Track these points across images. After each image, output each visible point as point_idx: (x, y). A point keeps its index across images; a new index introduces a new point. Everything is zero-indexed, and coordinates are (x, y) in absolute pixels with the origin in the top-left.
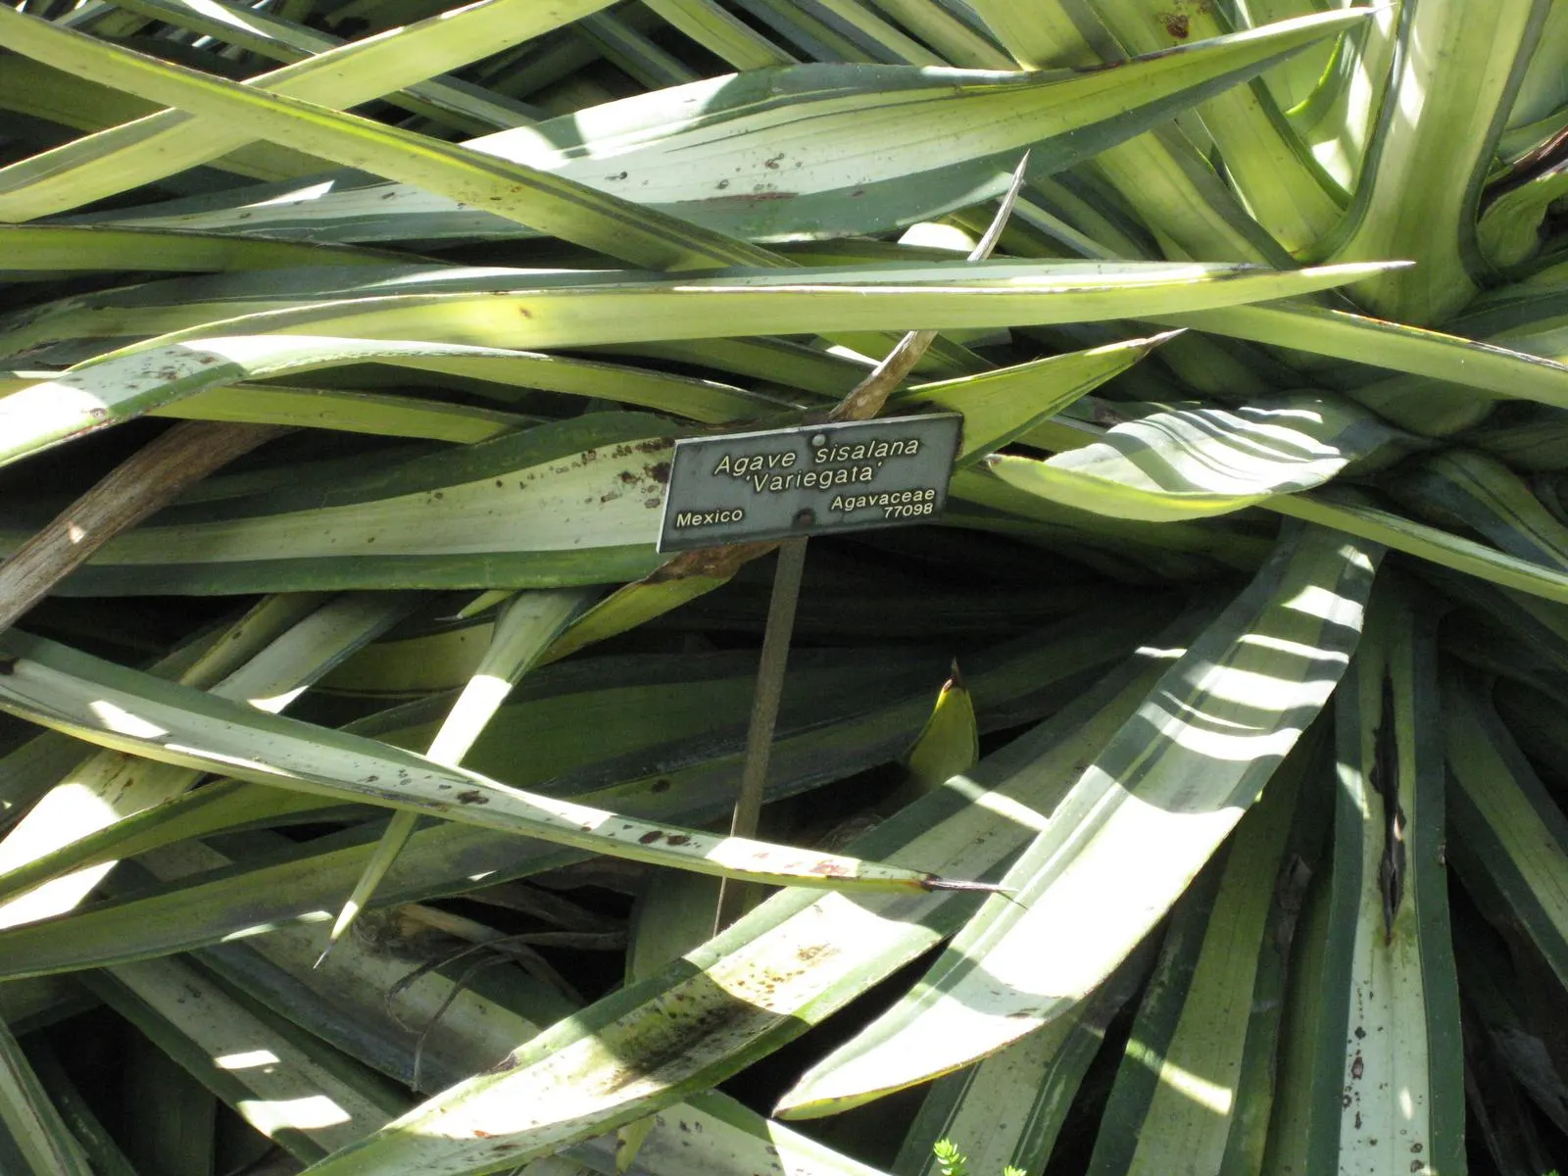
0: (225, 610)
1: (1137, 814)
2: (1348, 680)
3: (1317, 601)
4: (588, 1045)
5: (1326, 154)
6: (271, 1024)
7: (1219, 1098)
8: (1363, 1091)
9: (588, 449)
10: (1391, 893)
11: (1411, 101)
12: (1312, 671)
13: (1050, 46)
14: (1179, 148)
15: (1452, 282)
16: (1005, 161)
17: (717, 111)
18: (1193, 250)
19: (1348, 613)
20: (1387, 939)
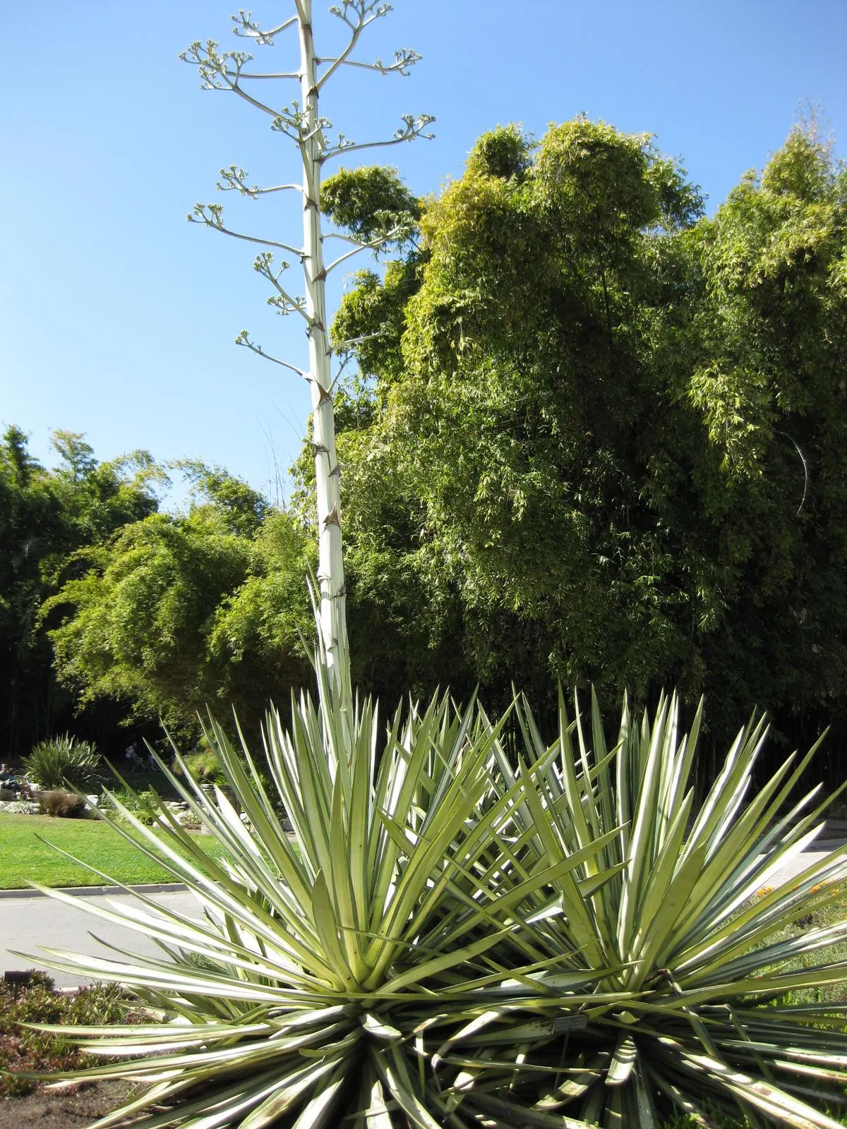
3: (627, 1042)
4: (551, 1098)
5: (619, 978)
7: (620, 1116)
8: (642, 1110)
9: (530, 1023)
10: (641, 1083)
11: (636, 971)
17: (545, 976)
20: (641, 1089)
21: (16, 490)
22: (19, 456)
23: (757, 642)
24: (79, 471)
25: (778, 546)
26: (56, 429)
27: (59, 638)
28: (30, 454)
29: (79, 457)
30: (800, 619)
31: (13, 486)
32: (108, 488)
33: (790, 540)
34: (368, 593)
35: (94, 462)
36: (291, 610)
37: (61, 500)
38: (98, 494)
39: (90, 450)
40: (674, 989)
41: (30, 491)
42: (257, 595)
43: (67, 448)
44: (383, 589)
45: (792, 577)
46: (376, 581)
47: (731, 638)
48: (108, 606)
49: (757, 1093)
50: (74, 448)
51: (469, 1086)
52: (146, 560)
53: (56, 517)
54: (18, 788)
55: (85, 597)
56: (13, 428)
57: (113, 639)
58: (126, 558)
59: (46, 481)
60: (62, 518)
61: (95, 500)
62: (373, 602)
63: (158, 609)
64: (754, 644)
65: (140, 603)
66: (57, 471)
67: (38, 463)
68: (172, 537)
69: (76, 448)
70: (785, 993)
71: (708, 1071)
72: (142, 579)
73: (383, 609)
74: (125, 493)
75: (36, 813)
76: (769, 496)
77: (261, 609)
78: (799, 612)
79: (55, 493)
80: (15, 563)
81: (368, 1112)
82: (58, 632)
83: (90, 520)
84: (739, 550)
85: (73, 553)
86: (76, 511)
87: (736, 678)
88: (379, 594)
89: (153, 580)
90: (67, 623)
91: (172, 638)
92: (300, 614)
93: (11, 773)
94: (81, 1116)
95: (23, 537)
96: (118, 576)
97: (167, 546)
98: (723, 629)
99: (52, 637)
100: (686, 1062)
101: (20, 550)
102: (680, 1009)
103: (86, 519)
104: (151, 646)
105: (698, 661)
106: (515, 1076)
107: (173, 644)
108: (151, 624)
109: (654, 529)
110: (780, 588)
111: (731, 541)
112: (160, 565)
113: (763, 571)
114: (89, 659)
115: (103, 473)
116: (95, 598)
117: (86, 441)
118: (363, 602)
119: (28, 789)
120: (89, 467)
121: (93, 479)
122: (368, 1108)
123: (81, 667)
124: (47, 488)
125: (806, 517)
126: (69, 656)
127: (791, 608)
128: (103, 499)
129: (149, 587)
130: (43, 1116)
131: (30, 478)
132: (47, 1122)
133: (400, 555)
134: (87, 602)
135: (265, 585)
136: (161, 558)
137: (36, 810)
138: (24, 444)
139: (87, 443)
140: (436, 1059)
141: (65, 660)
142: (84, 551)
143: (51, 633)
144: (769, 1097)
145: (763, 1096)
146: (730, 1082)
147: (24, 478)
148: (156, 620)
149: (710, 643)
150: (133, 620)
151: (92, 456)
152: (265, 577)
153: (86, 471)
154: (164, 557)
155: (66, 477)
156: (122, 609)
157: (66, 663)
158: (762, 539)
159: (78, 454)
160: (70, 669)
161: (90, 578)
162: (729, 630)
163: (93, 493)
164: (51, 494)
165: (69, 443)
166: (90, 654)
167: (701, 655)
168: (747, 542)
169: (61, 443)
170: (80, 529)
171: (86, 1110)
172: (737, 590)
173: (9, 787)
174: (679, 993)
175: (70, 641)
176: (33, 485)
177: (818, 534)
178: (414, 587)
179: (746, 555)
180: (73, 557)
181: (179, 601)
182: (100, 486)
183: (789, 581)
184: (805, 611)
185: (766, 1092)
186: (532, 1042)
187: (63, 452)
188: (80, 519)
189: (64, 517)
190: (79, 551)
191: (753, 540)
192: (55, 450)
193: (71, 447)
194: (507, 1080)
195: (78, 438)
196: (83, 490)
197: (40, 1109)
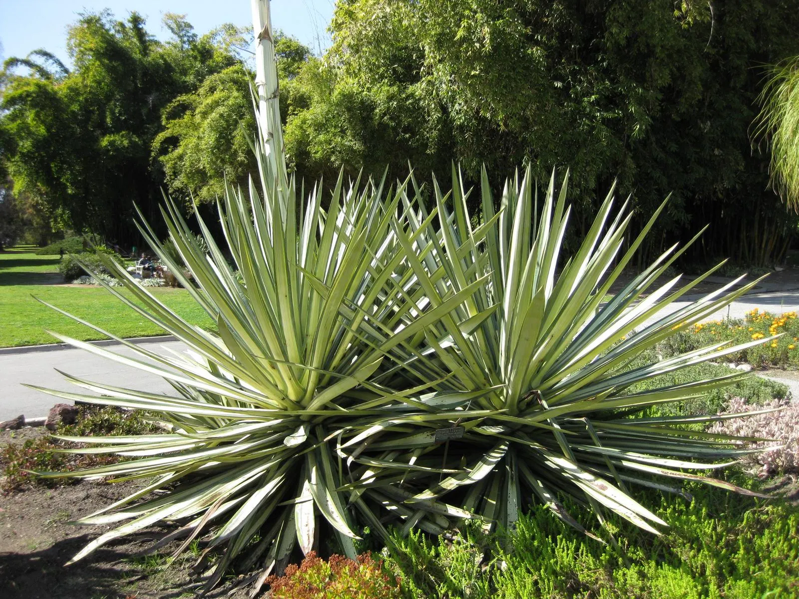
0: (382, 452)
1: (485, 466)
2: (506, 454)
3: (502, 447)
4: (430, 492)
5: (501, 398)
6: (388, 498)
7: (495, 503)
8: (510, 499)
9: (423, 432)
10: (512, 479)
11: (510, 392)
12: (502, 453)
13: (472, 388)
14: (486, 398)
15: (516, 411)
16: (469, 400)
17: (436, 396)
18: (487, 409)
19: (506, 448)
20: (512, 484)
21: (140, 59)
22: (141, 34)
23: (674, 147)
24: (184, 42)
25: (690, 74)
26: (165, 12)
27: (167, 161)
28: (148, 32)
29: (184, 33)
30: (705, 128)
31: (137, 56)
32: (205, 53)
33: (699, 69)
34: (383, 117)
35: (195, 35)
36: (328, 132)
37: (173, 65)
38: (199, 58)
39: (191, 27)
40: (542, 405)
41: (150, 59)
42: (304, 122)
43: (174, 26)
44: (394, 114)
45: (700, 97)
46: (389, 108)
47: (654, 143)
48: (199, 138)
49: (597, 488)
50: (179, 26)
51: (371, 480)
52: (223, 101)
53: (170, 77)
54: (154, 269)
55: (185, 132)
56: (134, 14)
57: (205, 162)
58: (209, 100)
59: (161, 51)
60: (174, 77)
61: (197, 63)
62: (387, 125)
63: (234, 137)
64: (672, 149)
65: (221, 133)
66: (169, 43)
67: (156, 39)
68: (241, 83)
69: (181, 26)
70: (650, 406)
71: (562, 469)
72: (221, 115)
73: (394, 129)
74: (218, 57)
75: (162, 286)
76: (684, 37)
77: (307, 133)
78: (704, 123)
79: (167, 59)
80: (144, 111)
81: (298, 500)
82: (167, 157)
83: (195, 77)
84: (661, 78)
85: (174, 100)
86: (184, 72)
87: (658, 175)
88: (391, 119)
89: (229, 116)
90: (173, 150)
91: (245, 157)
92: (335, 135)
93: (149, 260)
94: (112, 499)
95: (147, 91)
96: (205, 115)
97: (238, 90)
98: (648, 138)
99: (163, 161)
100: (547, 463)
101: (146, 102)
102: (545, 422)
103: (192, 77)
104: (231, 163)
105: (629, 162)
106: (406, 473)
107: (246, 162)
108: (231, 148)
109: (597, 62)
110: (691, 106)
111: (655, 71)
112: (233, 105)
113: (679, 94)
114: (191, 176)
115: (202, 42)
116: (191, 132)
117: (188, 20)
118: (380, 124)
119: (162, 270)
120: (191, 39)
121: (195, 48)
122: (299, 496)
123: (186, 181)
124: (162, 57)
125: (713, 52)
126: (176, 174)
127: (699, 121)
128: (203, 62)
129: (227, 121)
130: (84, 499)
131: (150, 50)
132: (86, 503)
133: (405, 88)
134: (186, 135)
135: (307, 114)
136: (233, 100)
137: (162, 283)
138: (143, 25)
139: (189, 22)
140: (350, 460)
141: (173, 177)
142: (183, 98)
143: (161, 158)
144: (605, 492)
145: (601, 491)
146: (577, 479)
147: (145, 50)
148: (233, 144)
149: (638, 148)
150: (217, 146)
151: (192, 32)
152: (308, 109)
153: (190, 42)
154: (236, 98)
155: (175, 47)
156: (209, 139)
157: (174, 179)
158: (678, 69)
159: (183, 30)
160: (177, 184)
161: (187, 117)
162: (653, 139)
163: (195, 58)
164: (165, 60)
165: (176, 22)
166: (191, 172)
167: (632, 158)
168: (667, 72)
169: (170, 22)
170: (188, 85)
171: (116, 495)
172: (659, 108)
173: (148, 269)
174: (545, 409)
175: (176, 163)
176: (152, 54)
177: (721, 65)
178: (417, 112)
179: (666, 81)
180: (174, 103)
181: (249, 130)
182: (200, 52)
183: (699, 100)
184: (709, 123)
185: (603, 488)
186: (424, 447)
187: (172, 29)
188: (188, 77)
189: (176, 76)
190: (178, 98)
191: (671, 71)
192: (166, 27)
193: (177, 25)
194: (398, 477)
195: (182, 18)
196: (189, 56)
197: (82, 495)
